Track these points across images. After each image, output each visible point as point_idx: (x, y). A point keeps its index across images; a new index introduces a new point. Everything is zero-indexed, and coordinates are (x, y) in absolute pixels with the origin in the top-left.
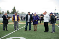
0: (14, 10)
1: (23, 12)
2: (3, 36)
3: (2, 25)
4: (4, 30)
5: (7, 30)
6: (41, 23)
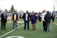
1: (21, 11)
3: (1, 24)
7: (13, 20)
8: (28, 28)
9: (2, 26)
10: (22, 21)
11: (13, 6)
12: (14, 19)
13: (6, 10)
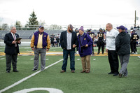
0: (33, 20)
1: (55, 26)
2: (5, 87)
3: (4, 59)
4: (8, 70)
5: (15, 70)
6: (101, 52)
7: (36, 48)
8: (73, 68)
9: (8, 63)
10: (57, 50)
11: (33, 15)
12: (38, 47)
13: (17, 24)
